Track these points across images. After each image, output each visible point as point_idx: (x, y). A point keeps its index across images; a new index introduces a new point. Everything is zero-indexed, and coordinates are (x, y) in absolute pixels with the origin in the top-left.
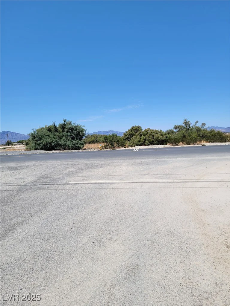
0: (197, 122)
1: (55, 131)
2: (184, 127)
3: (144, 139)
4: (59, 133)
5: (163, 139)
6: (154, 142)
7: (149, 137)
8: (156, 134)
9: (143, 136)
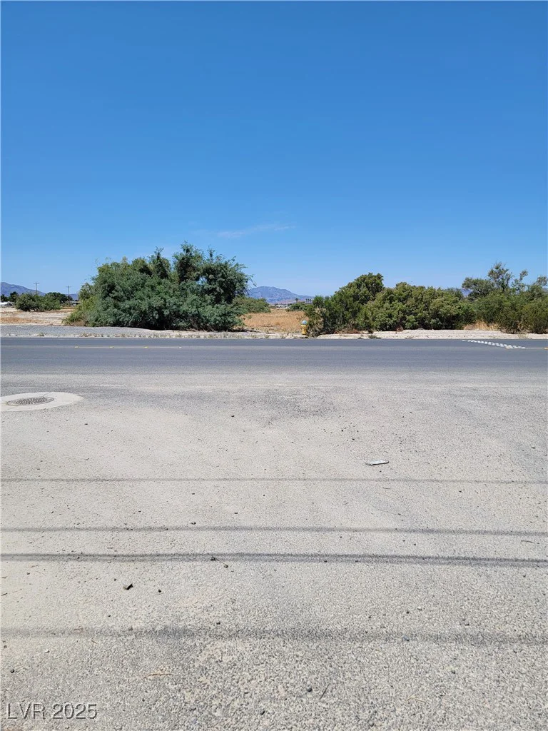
0: (524, 273)
1: (159, 274)
2: (493, 285)
3: (404, 312)
4: (172, 281)
5: (454, 314)
6: (427, 322)
7: (416, 306)
8: (433, 298)
9: (396, 301)
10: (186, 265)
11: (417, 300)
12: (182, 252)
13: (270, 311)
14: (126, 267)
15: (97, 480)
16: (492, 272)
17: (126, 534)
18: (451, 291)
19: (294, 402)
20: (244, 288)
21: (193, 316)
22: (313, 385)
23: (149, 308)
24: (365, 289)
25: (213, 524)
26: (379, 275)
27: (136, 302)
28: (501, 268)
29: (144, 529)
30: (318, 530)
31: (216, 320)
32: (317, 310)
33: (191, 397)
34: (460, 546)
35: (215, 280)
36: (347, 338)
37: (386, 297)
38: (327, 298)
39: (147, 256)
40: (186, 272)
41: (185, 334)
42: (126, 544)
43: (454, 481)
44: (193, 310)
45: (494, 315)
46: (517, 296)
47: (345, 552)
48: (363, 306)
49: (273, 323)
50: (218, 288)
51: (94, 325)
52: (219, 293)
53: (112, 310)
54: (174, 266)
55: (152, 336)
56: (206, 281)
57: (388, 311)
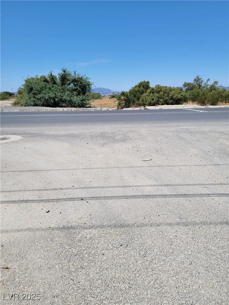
0: (209, 80)
1: (52, 82)
2: (195, 85)
3: (159, 98)
4: (58, 85)
5: (179, 98)
6: (168, 102)
7: (164, 95)
8: (171, 91)
9: (155, 93)
10: (64, 78)
11: (164, 92)
12: (61, 72)
13: (102, 99)
14: (37, 79)
15: (32, 171)
16: (195, 80)
17: (45, 192)
18: (178, 88)
19: (113, 137)
20: (90, 88)
21: (68, 101)
22: (121, 129)
23: (49, 98)
24: (142, 88)
25: (81, 186)
26: (148, 81)
27: (43, 95)
28: (199, 78)
29: (53, 189)
30: (124, 187)
31: (79, 103)
32: (122, 98)
33: (69, 136)
34: (179, 190)
35: (77, 85)
36: (135, 109)
37: (151, 91)
38: (127, 92)
39: (46, 74)
40: (64, 81)
41: (65, 109)
42: (45, 195)
43: (177, 166)
44: (68, 98)
45: (195, 98)
46: (205, 90)
47: (135, 194)
48: (142, 96)
49: (103, 103)
50: (79, 89)
51: (25, 106)
52: (80, 91)
53: (32, 99)
54: (59, 79)
55: (51, 110)
56: (73, 85)
57: (152, 97)
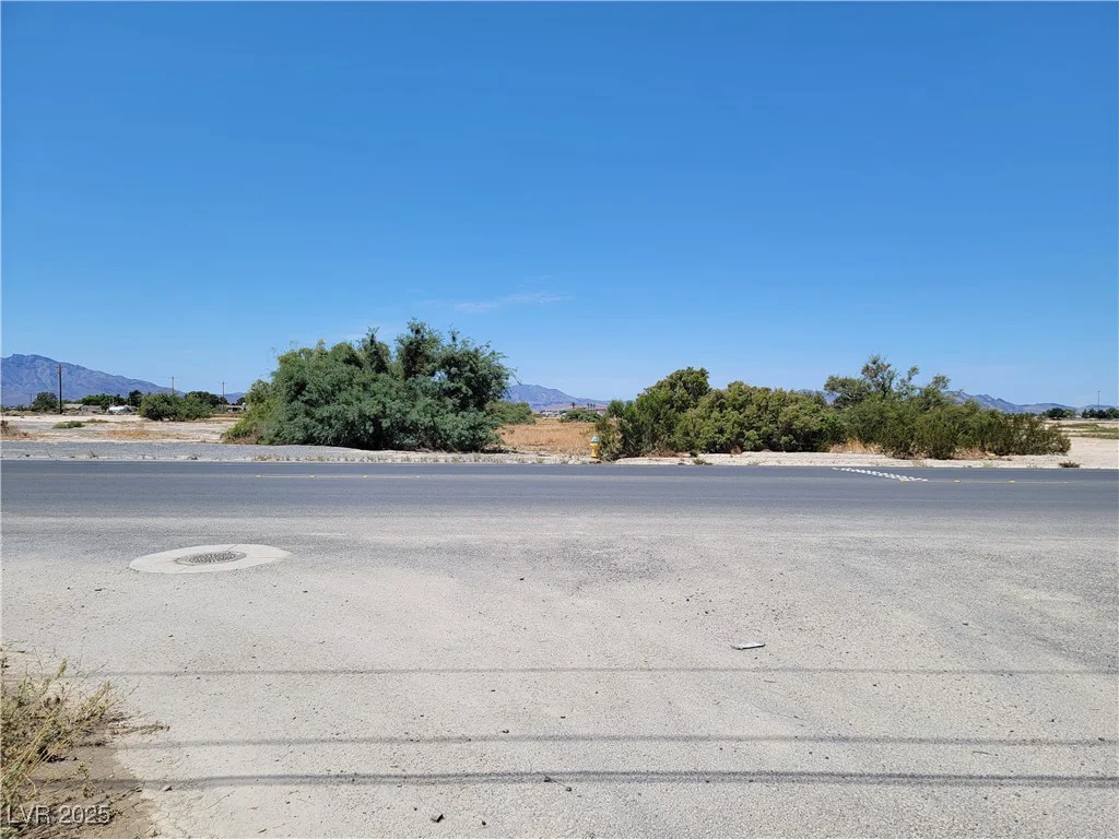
0: (914, 370)
1: (374, 366)
2: (869, 386)
3: (741, 425)
4: (395, 377)
5: (815, 428)
6: (775, 440)
7: (760, 416)
8: (784, 405)
9: (730, 409)
10: (415, 353)
11: (759, 408)
12: (407, 333)
13: (534, 422)
14: (323, 354)
15: (345, 671)
16: (867, 369)
17: (412, 748)
18: (809, 395)
19: (608, 559)
20: (504, 388)
21: (426, 429)
22: (630, 533)
23: (360, 417)
24: (683, 391)
25: (533, 732)
26: (702, 370)
27: (339, 408)
28: (879, 362)
29: (436, 740)
30: (687, 739)
31: (461, 435)
32: (614, 421)
33: (452, 551)
34: (891, 760)
35: (460, 375)
36: (660, 463)
37: (713, 402)
38: (630, 404)
39: (355, 339)
40: (415, 363)
41: (415, 457)
42: (417, 760)
43: (862, 671)
44: (426, 420)
45: (872, 431)
46: (905, 404)
47: (732, 769)
48: (681, 416)
49: (543, 439)
50: (464, 388)
51: (272, 443)
52: (465, 395)
53: (302, 419)
54: (396, 354)
55: (365, 460)
56: (446, 377)
57: (718, 424)
